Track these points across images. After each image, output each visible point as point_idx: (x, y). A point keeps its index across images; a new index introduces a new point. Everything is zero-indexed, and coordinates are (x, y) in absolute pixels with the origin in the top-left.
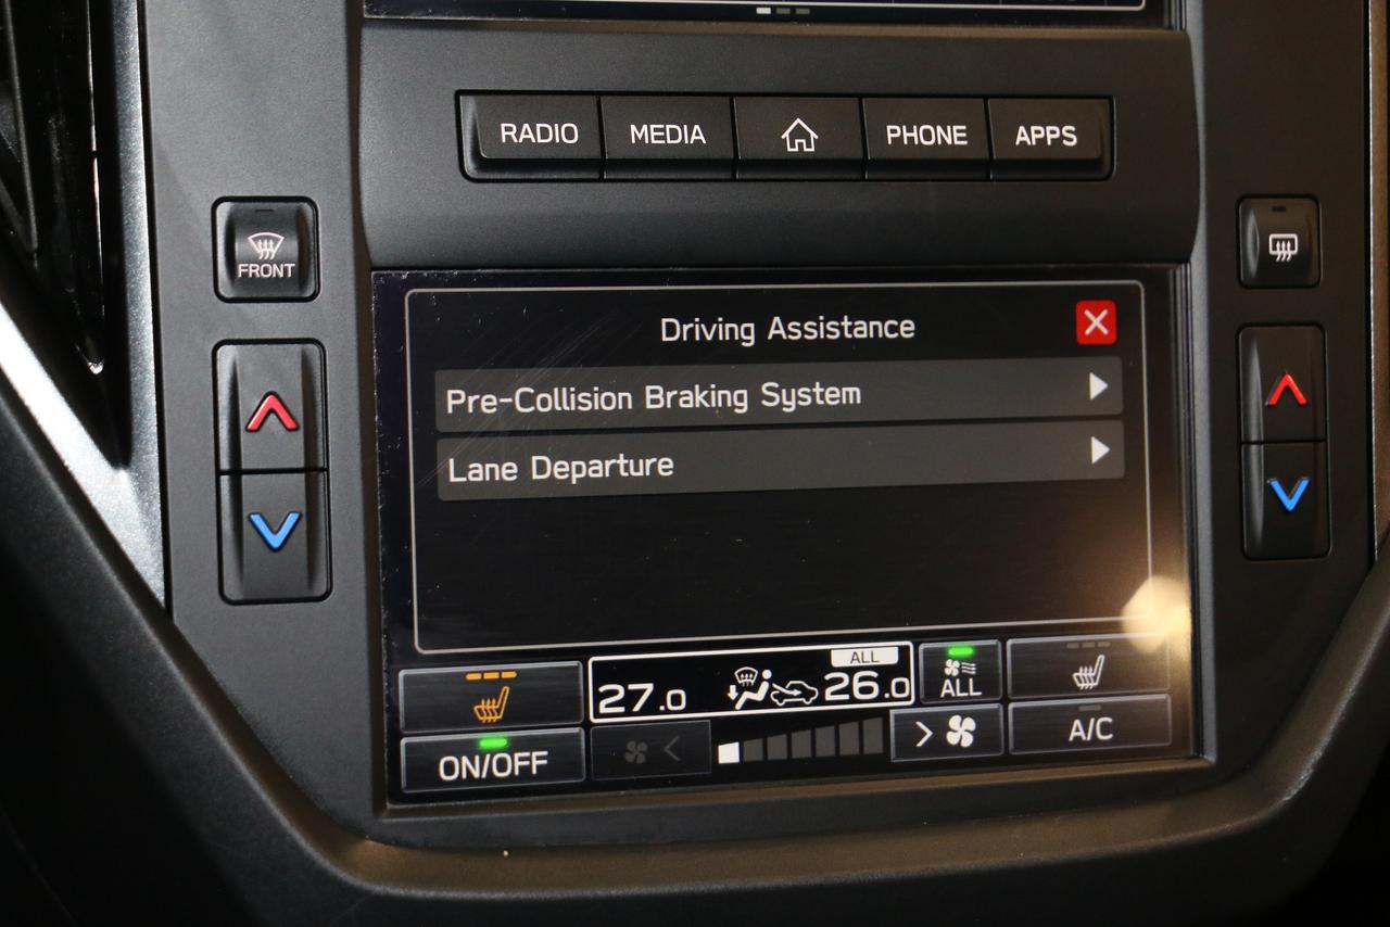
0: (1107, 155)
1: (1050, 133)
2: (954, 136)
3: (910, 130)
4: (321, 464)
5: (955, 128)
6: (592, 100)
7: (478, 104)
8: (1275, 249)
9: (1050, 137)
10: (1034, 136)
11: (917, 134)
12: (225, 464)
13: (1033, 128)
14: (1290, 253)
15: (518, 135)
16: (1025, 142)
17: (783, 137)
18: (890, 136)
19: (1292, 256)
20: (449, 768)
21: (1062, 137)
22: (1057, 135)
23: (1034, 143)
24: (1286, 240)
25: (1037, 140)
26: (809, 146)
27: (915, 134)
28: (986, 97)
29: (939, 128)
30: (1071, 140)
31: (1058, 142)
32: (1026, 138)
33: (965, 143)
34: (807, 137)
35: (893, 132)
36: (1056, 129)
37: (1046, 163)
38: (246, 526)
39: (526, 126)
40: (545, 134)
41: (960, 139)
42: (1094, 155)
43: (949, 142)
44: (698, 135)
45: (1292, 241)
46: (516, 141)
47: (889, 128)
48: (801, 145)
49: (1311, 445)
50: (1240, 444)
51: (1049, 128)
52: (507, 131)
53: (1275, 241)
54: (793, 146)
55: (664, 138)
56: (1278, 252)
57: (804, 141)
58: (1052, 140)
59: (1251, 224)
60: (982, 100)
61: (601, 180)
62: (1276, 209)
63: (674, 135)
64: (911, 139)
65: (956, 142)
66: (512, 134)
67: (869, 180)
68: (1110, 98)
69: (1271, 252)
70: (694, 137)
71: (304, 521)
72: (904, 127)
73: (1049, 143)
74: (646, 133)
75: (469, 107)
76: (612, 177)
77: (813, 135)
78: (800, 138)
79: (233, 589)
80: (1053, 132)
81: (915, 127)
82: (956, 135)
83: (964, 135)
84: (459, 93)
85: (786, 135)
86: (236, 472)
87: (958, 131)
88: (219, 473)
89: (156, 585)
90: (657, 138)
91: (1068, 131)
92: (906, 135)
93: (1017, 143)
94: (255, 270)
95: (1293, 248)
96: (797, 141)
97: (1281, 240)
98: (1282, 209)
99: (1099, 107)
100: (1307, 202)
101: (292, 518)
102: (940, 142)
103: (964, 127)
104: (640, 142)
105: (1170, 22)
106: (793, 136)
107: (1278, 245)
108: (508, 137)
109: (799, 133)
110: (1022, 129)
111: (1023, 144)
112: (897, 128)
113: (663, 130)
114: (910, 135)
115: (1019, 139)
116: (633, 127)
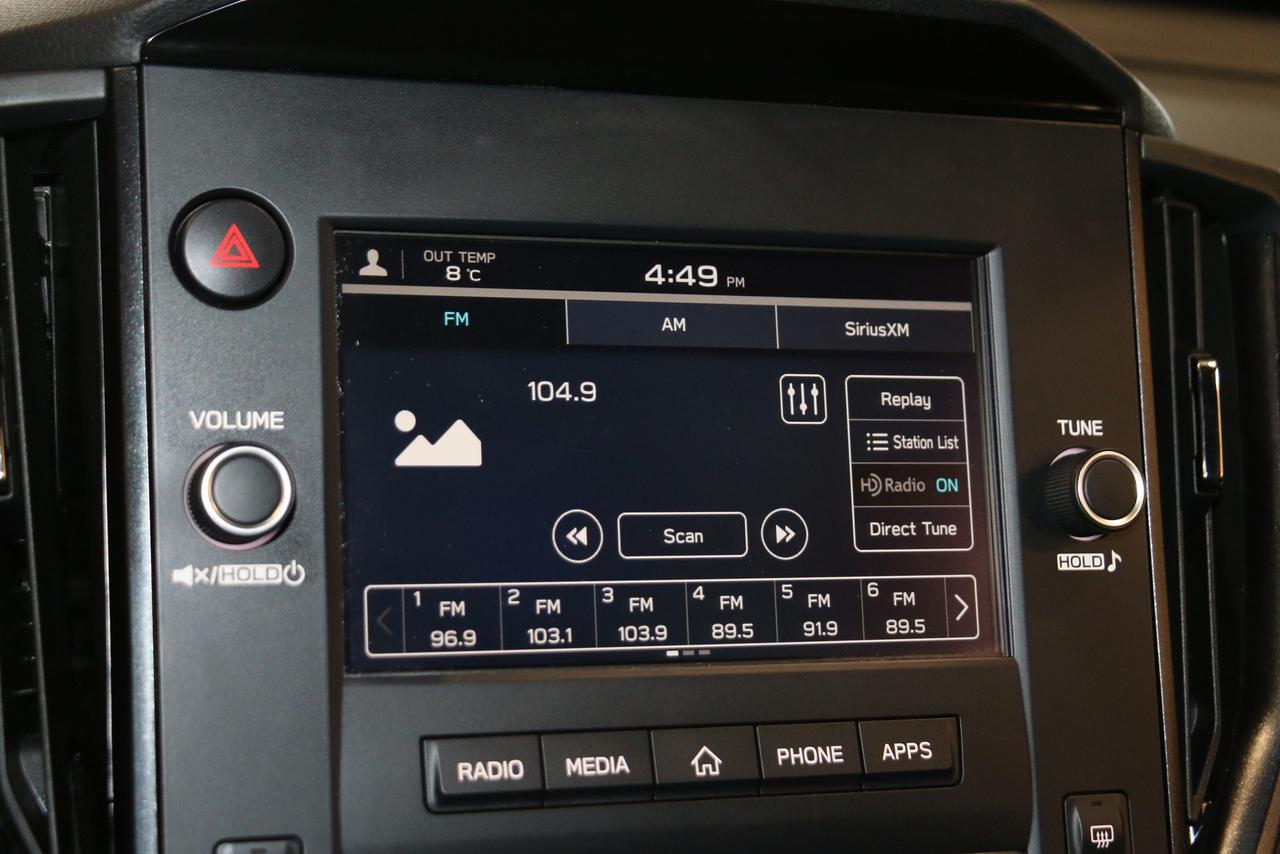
0: (957, 767)
1: (910, 749)
2: (832, 755)
3: (796, 752)
5: (833, 748)
6: (534, 739)
7: (439, 748)
8: (1095, 838)
9: (910, 751)
10: (897, 752)
11: (802, 755)
13: (896, 745)
14: (1108, 841)
15: (473, 774)
16: (890, 757)
17: (693, 763)
18: (780, 757)
19: (1110, 843)
21: (920, 752)
22: (916, 750)
23: (897, 758)
24: (1104, 830)
25: (900, 755)
26: (714, 770)
27: (800, 755)
28: (856, 720)
29: (820, 749)
30: (927, 754)
31: (916, 756)
32: (891, 754)
33: (841, 760)
34: (712, 762)
35: (783, 754)
36: (915, 744)
37: (908, 774)
39: (480, 765)
40: (495, 771)
41: (837, 757)
42: (947, 765)
43: (829, 760)
44: (622, 765)
45: (1109, 830)
46: (471, 778)
47: (779, 751)
48: (707, 770)
51: (909, 745)
52: (464, 770)
53: (1095, 831)
54: (701, 770)
55: (594, 769)
56: (1099, 841)
57: (710, 766)
58: (912, 754)
59: (1076, 815)
60: (853, 723)
61: (542, 807)
62: (1095, 804)
63: (603, 766)
64: (797, 760)
65: (835, 760)
66: (468, 772)
67: (764, 796)
68: (957, 716)
69: (1093, 841)
70: (619, 767)
72: (792, 750)
73: (910, 757)
74: (580, 767)
75: (433, 753)
76: (553, 803)
77: (718, 761)
78: (707, 764)
80: (912, 748)
81: (800, 749)
82: (834, 754)
83: (841, 753)
84: (423, 739)
85: (695, 761)
87: (836, 751)
90: (589, 770)
91: (925, 747)
92: (793, 756)
93: (884, 758)
95: (1110, 837)
96: (704, 766)
97: (1100, 831)
98: (1100, 803)
99: (949, 722)
100: (1118, 797)
102: (821, 762)
103: (840, 747)
104: (575, 774)
105: (1000, 650)
106: (702, 762)
107: (1098, 835)
108: (465, 775)
109: (706, 759)
110: (887, 746)
111: (889, 758)
112: (786, 750)
113: (594, 762)
114: (797, 756)
115: (885, 755)
116: (569, 761)
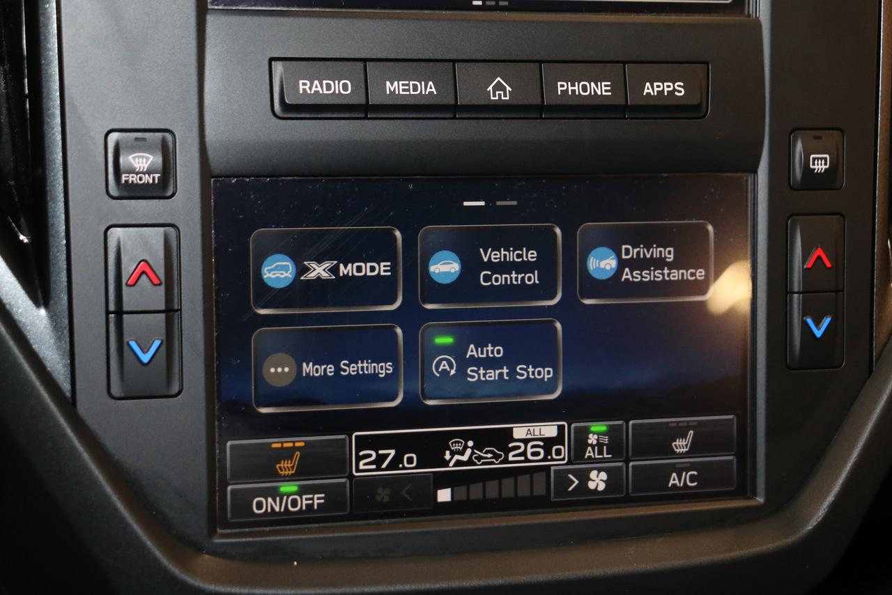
0: (703, 102)
1: (667, 87)
2: (602, 89)
3: (573, 85)
4: (176, 307)
5: (603, 83)
6: (361, 65)
7: (284, 67)
8: (814, 164)
9: (666, 89)
10: (656, 89)
11: (578, 88)
12: (112, 307)
13: (655, 84)
14: (824, 167)
15: (310, 88)
16: (650, 93)
17: (488, 90)
18: (560, 89)
19: (825, 169)
20: (259, 506)
21: (674, 90)
22: (671, 89)
23: (656, 94)
24: (822, 159)
25: (658, 92)
26: (505, 96)
27: (576, 88)
28: (624, 63)
29: (593, 84)
30: (680, 92)
31: (671, 93)
32: (651, 91)
33: (610, 94)
34: (504, 89)
35: (562, 86)
36: (671, 84)
37: (664, 108)
38: (126, 347)
39: (316, 82)
40: (328, 87)
41: (606, 91)
42: (696, 102)
43: (599, 93)
44: (431, 88)
45: (826, 159)
46: (309, 92)
47: (559, 83)
48: (500, 95)
49: (834, 294)
50: (787, 293)
51: (666, 84)
52: (304, 86)
53: (814, 159)
54: (494, 96)
55: (408, 90)
56: (816, 167)
57: (502, 92)
58: (668, 92)
59: (799, 146)
60: (622, 65)
61: (366, 118)
62: (815, 138)
63: (415, 88)
64: (573, 91)
65: (604, 93)
66: (307, 87)
67: (544, 119)
68: (707, 63)
69: (812, 167)
70: (428, 90)
71: (164, 346)
72: (569, 83)
73: (666, 94)
74: (396, 88)
75: (278, 68)
76: (374, 116)
77: (508, 88)
78: (499, 90)
79: (116, 390)
80: (669, 86)
81: (576, 83)
82: (604, 88)
83: (609, 88)
84: (271, 60)
85: (490, 88)
86: (120, 312)
87: (605, 86)
88: (108, 313)
89: (66, 386)
90: (404, 90)
91: (678, 86)
92: (570, 88)
93: (645, 94)
94: (133, 179)
95: (826, 164)
96: (497, 93)
97: (818, 159)
98: (820, 138)
99: (700, 69)
100: (836, 133)
101: (157, 343)
102: (593, 93)
103: (609, 83)
104: (393, 93)
105: (749, 12)
106: (495, 89)
108: (304, 90)
109: (499, 87)
110: (648, 84)
111: (648, 94)
112: (565, 84)
113: (408, 85)
114: (573, 88)
115: (646, 91)
116: (388, 83)
